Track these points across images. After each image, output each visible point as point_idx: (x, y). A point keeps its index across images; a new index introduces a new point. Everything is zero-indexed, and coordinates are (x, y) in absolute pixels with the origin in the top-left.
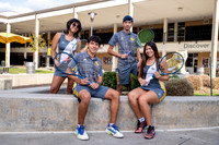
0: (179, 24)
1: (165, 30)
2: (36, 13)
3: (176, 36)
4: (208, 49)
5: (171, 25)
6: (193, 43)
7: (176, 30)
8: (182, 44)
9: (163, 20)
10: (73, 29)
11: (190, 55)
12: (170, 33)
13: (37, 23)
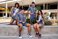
1: (44, 6)
2: (6, 1)
3: (47, 8)
5: (46, 5)
6: (52, 10)
7: (47, 6)
8: (49, 10)
9: (43, 3)
11: (51, 13)
12: (46, 7)
13: (7, 4)
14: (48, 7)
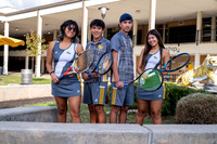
1: (199, 27)
2: (38, 9)
3: (213, 35)
7: (213, 26)
9: (196, 14)
10: (69, 34)
12: (206, 30)
13: (40, 21)
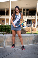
0: (27, 10)
4: (35, 18)
6: (31, 16)
8: (27, 16)
14: (27, 13)
